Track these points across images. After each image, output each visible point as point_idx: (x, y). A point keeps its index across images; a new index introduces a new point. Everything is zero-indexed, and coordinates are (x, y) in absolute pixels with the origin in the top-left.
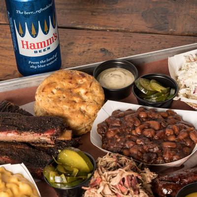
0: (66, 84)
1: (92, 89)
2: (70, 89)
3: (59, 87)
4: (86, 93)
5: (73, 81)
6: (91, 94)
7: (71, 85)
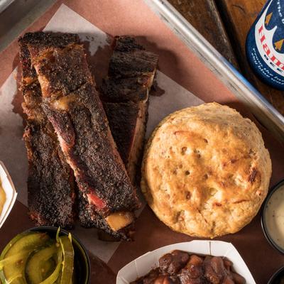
0: (216, 160)
1: (232, 208)
2: (211, 173)
3: (202, 152)
4: (218, 205)
5: (230, 167)
6: (221, 212)
7: (221, 167)
